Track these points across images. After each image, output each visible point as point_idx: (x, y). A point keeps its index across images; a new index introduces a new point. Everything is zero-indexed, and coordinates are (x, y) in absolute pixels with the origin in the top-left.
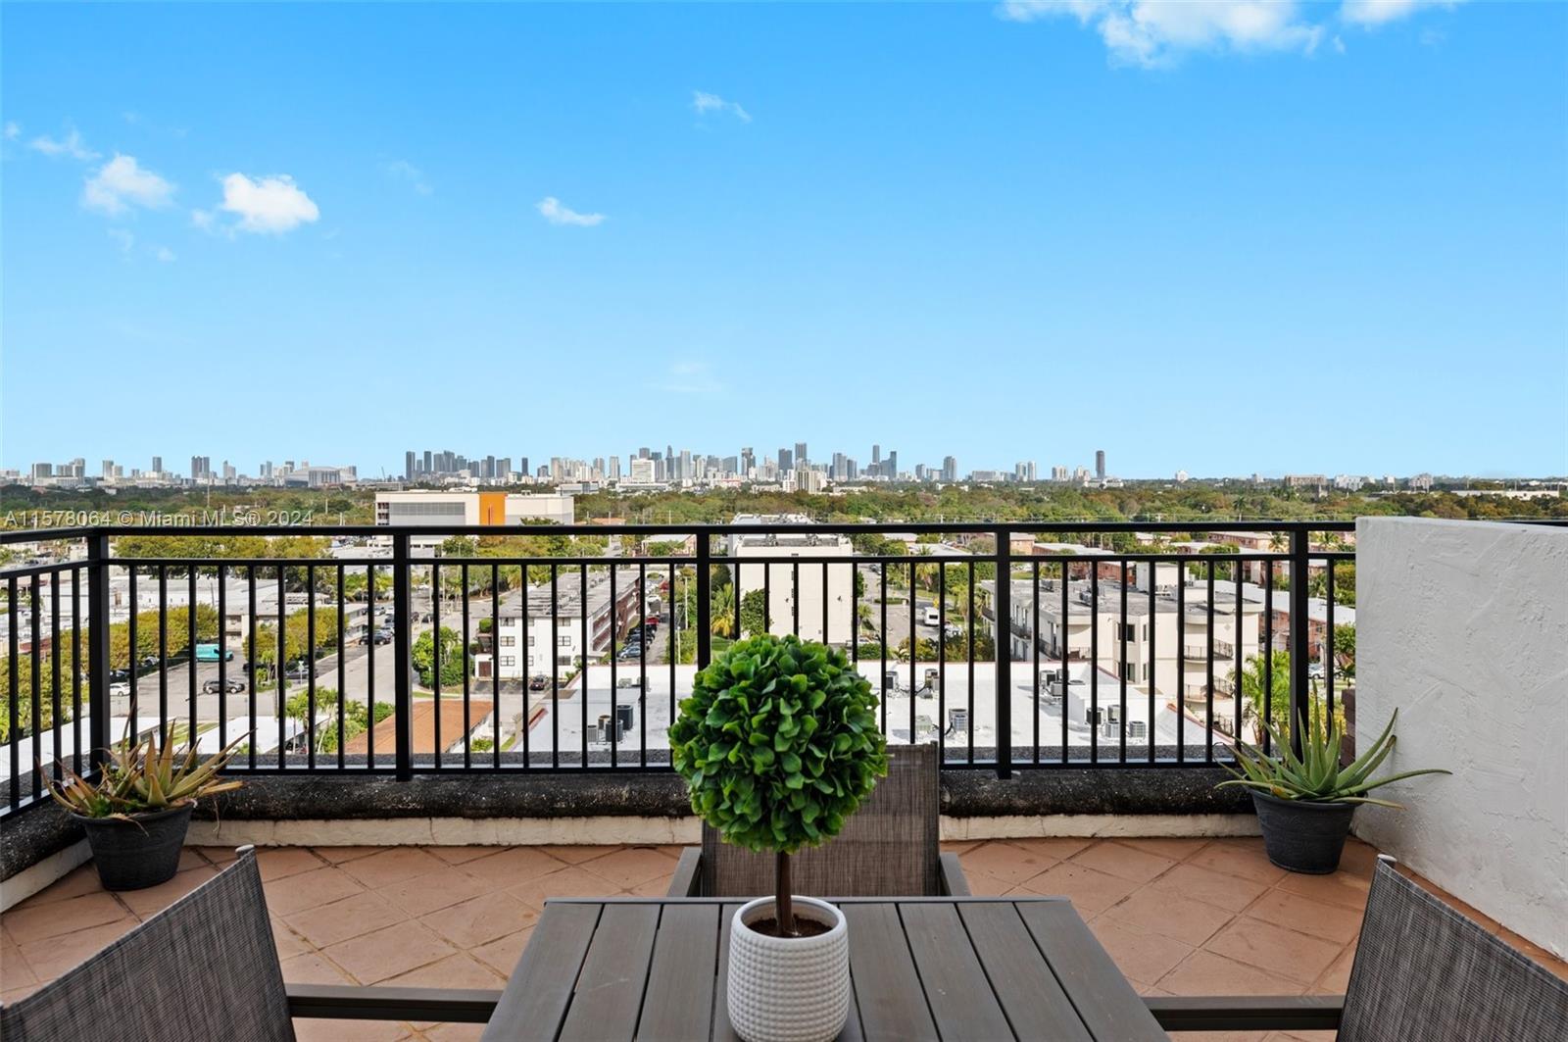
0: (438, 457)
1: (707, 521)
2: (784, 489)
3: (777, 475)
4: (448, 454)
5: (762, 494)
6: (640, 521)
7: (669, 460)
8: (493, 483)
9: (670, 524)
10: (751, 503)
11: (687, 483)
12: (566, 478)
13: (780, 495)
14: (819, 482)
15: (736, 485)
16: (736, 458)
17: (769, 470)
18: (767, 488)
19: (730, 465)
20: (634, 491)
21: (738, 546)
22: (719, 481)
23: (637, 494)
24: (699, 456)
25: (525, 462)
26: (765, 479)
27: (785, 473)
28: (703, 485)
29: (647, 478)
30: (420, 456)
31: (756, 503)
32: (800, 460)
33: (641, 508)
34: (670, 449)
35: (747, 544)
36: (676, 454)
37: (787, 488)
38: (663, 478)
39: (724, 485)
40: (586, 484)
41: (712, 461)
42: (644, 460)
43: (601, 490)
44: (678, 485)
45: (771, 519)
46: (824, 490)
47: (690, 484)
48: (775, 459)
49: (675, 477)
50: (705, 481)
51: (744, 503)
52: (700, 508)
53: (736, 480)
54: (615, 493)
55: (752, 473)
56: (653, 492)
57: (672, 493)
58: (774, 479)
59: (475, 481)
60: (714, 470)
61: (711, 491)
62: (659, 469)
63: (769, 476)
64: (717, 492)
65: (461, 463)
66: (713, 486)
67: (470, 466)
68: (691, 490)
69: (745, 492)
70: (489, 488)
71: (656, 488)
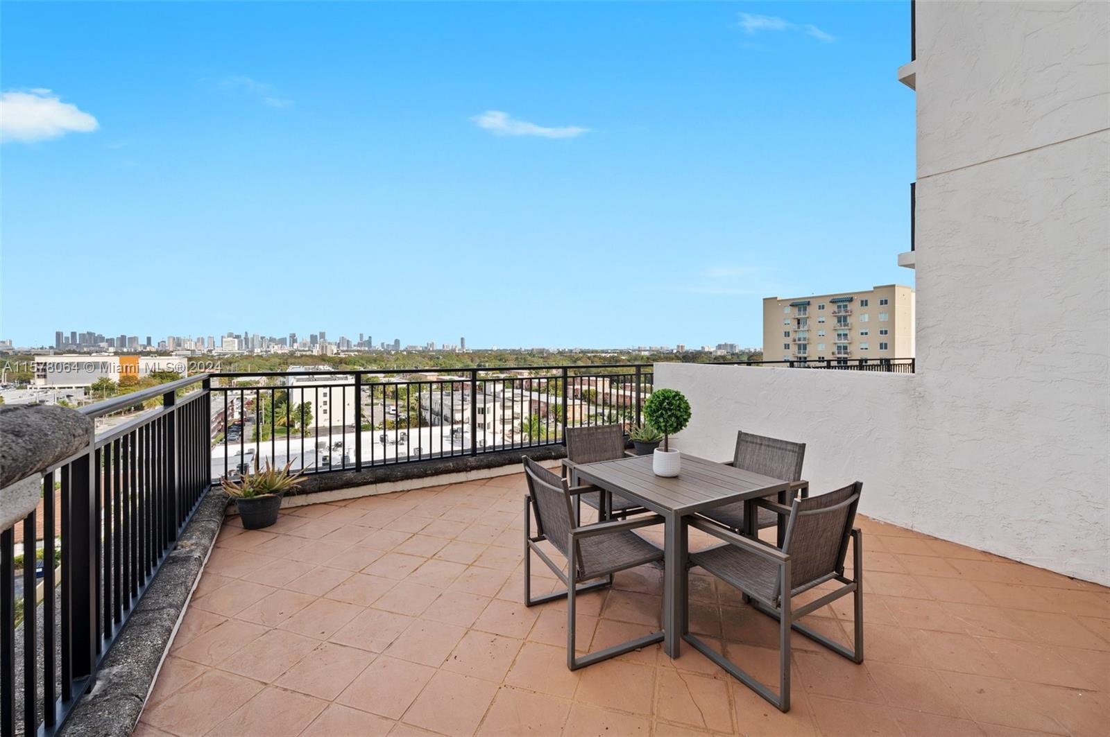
0: (82, 336)
1: (272, 370)
2: (314, 354)
3: (309, 347)
4: (90, 334)
5: (302, 356)
6: (230, 370)
7: (246, 339)
8: (125, 350)
9: (249, 372)
10: (297, 361)
11: (257, 351)
12: (179, 348)
13: (311, 356)
14: (333, 351)
15: (286, 351)
16: (286, 339)
17: (305, 345)
18: (304, 353)
19: (282, 342)
20: (225, 355)
21: (292, 381)
22: (275, 349)
23: (226, 356)
24: (264, 337)
25: (149, 339)
26: (303, 349)
27: (314, 346)
28: (266, 352)
29: (233, 347)
30: (67, 334)
31: (300, 361)
32: (322, 340)
33: (230, 363)
34: (246, 333)
35: (298, 380)
36: (250, 336)
37: (315, 353)
38: (242, 348)
39: (280, 352)
40: (193, 351)
41: (272, 340)
42: (231, 339)
43: (203, 354)
44: (252, 351)
45: (311, 369)
46: (335, 354)
47: (259, 351)
48: (309, 340)
49: (250, 347)
50: (268, 349)
51: (293, 360)
52: (267, 363)
53: (286, 349)
54: (212, 356)
55: (296, 346)
56: (237, 355)
57: (249, 356)
58: (307, 349)
59: (112, 349)
60: (273, 344)
61: (272, 354)
62: (240, 343)
63: (305, 347)
64: (276, 355)
65: (101, 339)
66: (272, 352)
67: (107, 340)
68: (260, 354)
69: (292, 354)
70: (123, 354)
71: (239, 353)
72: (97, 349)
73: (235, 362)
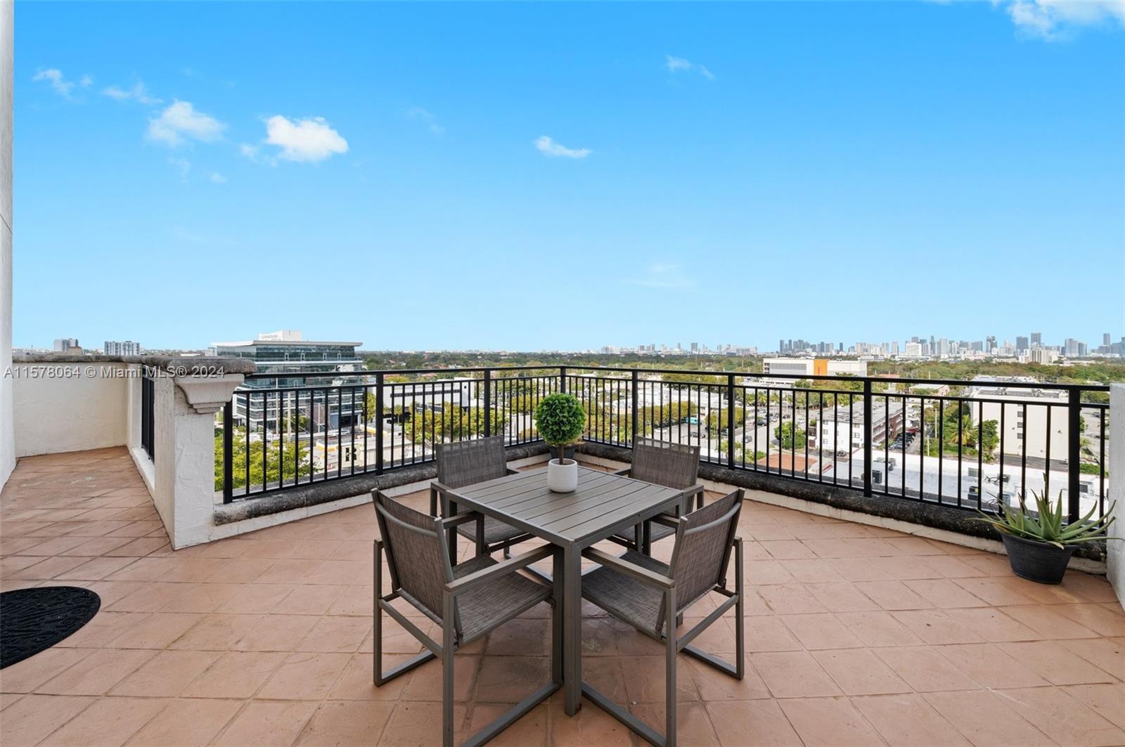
0: (795, 342)
1: (957, 378)
2: (1020, 361)
3: (1014, 353)
4: (800, 341)
5: (1000, 364)
6: (909, 376)
7: (932, 344)
8: (824, 355)
9: (930, 379)
10: (991, 369)
11: (944, 357)
12: (865, 353)
13: (1015, 365)
14: (1051, 358)
15: (982, 358)
16: (982, 343)
17: (1008, 350)
18: (1005, 360)
19: (977, 346)
20: (907, 360)
21: (975, 392)
22: (970, 355)
23: (909, 362)
24: (953, 341)
25: (841, 345)
26: (1006, 355)
27: (1022, 352)
28: (956, 358)
29: (914, 353)
30: (786, 342)
31: (995, 369)
32: (1035, 343)
33: (911, 369)
34: (932, 337)
35: (982, 393)
36: (936, 340)
37: (1022, 360)
38: (927, 353)
39: (972, 358)
40: (876, 356)
41: (962, 344)
42: (915, 344)
43: (885, 359)
44: (938, 357)
45: (1006, 379)
46: (1054, 362)
47: (947, 356)
48: (1014, 344)
49: (936, 352)
50: (957, 355)
51: (986, 369)
52: (952, 370)
53: (981, 355)
54: (895, 361)
55: (995, 351)
56: (919, 361)
57: (933, 362)
58: (1012, 355)
59: (814, 354)
60: (964, 349)
61: (961, 361)
62: (924, 351)
63: (1009, 354)
64: (967, 362)
65: (807, 345)
66: (963, 359)
67: (811, 347)
68: (947, 360)
69: (987, 362)
70: (820, 357)
71: (922, 359)
72: (804, 353)
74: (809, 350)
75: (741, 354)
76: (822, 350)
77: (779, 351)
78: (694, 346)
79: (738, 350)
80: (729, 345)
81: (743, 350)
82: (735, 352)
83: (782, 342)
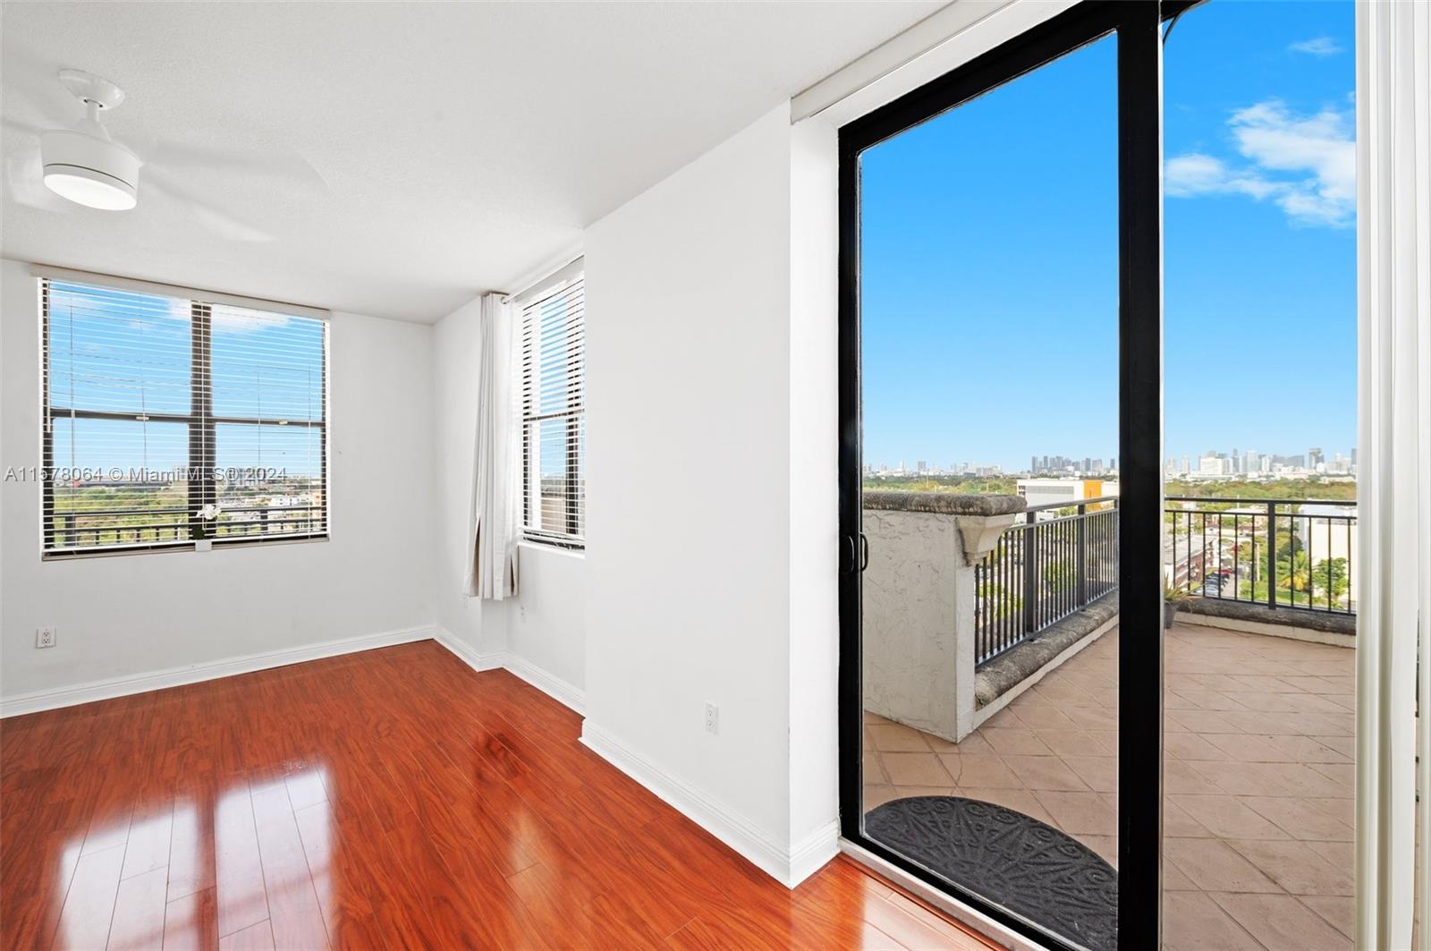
0: (1053, 460)
4: (1058, 458)
5: (1332, 484)
7: (1235, 459)
8: (1090, 474)
11: (1253, 475)
13: (1352, 485)
15: (1304, 477)
16: (1303, 457)
17: (1340, 467)
18: (1338, 479)
19: (1297, 461)
20: (1203, 481)
22: (1286, 474)
23: (1205, 483)
24: (1264, 456)
26: (1335, 472)
28: (1268, 477)
29: (1215, 471)
30: (1041, 459)
34: (1235, 451)
36: (1240, 454)
38: (1230, 471)
39: (1291, 477)
41: (1276, 460)
42: (1213, 459)
43: (1175, 480)
44: (1245, 476)
47: (1256, 476)
49: (1241, 470)
50: (1270, 473)
53: (1303, 473)
54: (1186, 482)
55: (1321, 468)
56: (1221, 481)
57: (1239, 483)
58: (1345, 472)
59: (1078, 474)
60: (1279, 465)
61: (1277, 481)
62: (1226, 467)
63: (1341, 470)
64: (1284, 482)
65: (1069, 463)
66: (1278, 477)
67: (1073, 464)
68: (1258, 480)
69: (1314, 481)
70: (1087, 478)
71: (1223, 479)
72: (1065, 473)
73: (1218, 491)
74: (1071, 468)
75: (982, 475)
76: (1088, 469)
77: (1031, 470)
78: (921, 465)
79: (979, 470)
80: (966, 464)
81: (985, 470)
82: (975, 472)
83: (1034, 460)
